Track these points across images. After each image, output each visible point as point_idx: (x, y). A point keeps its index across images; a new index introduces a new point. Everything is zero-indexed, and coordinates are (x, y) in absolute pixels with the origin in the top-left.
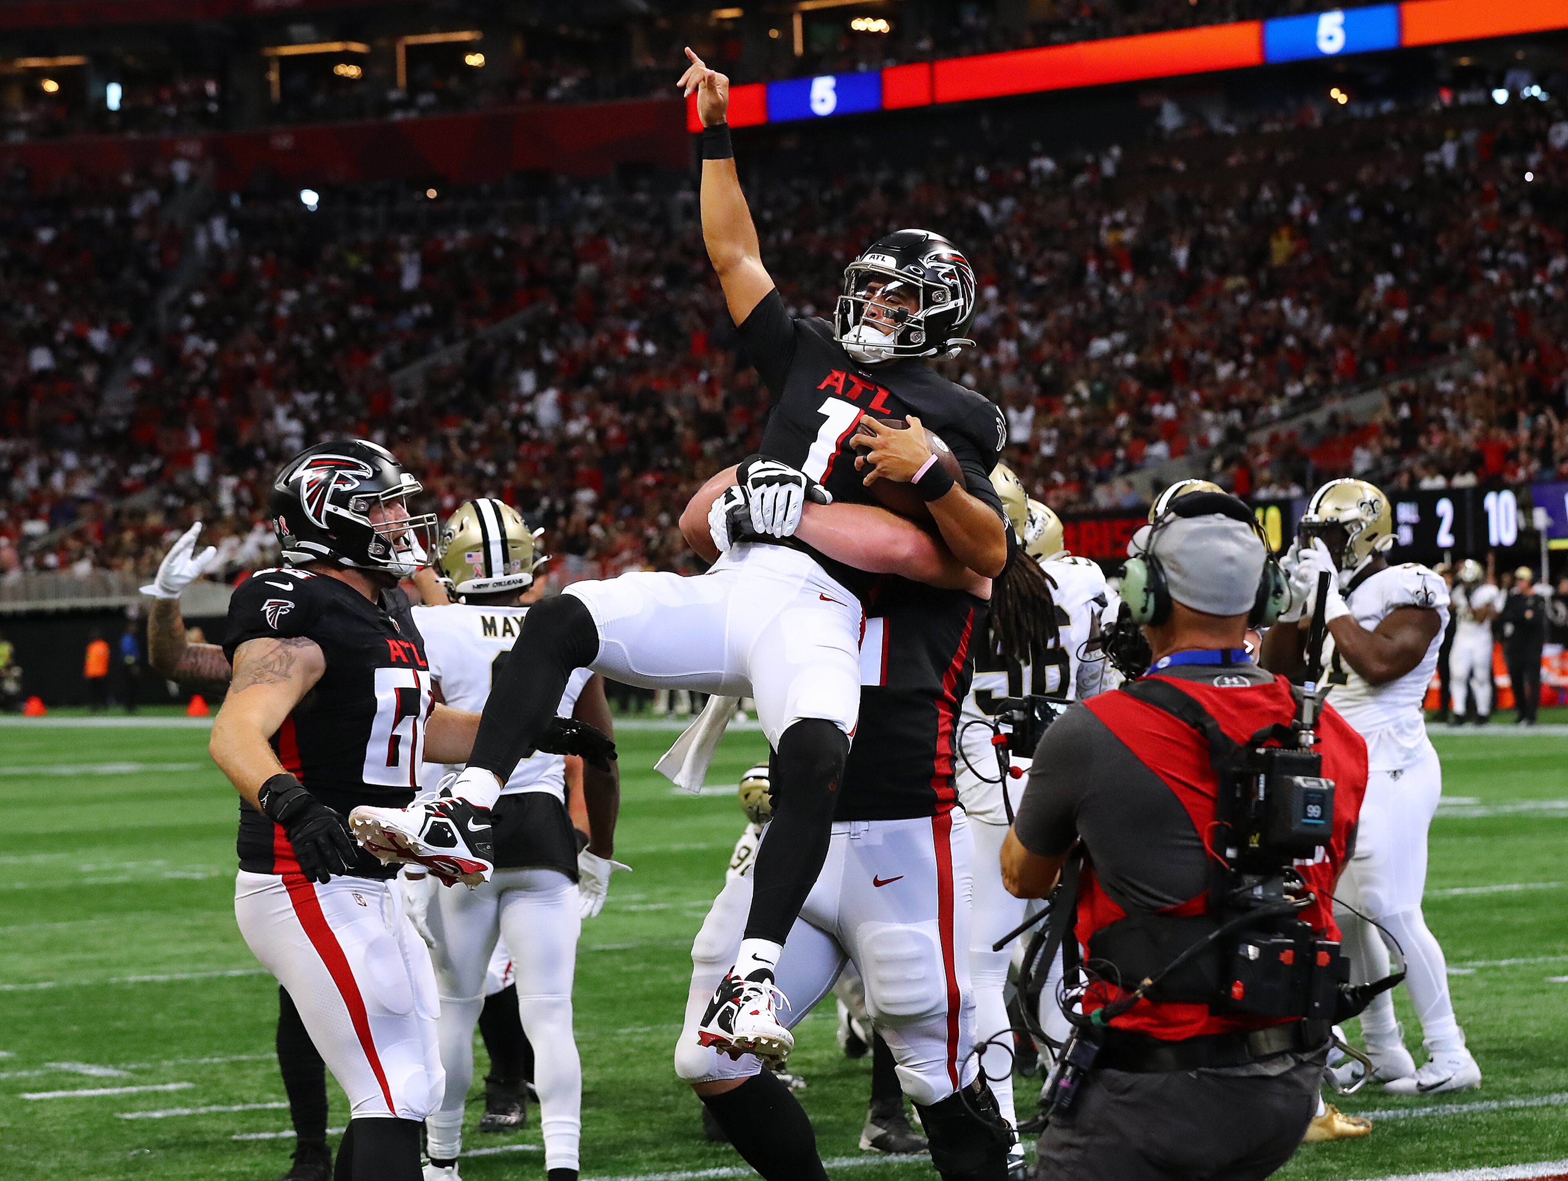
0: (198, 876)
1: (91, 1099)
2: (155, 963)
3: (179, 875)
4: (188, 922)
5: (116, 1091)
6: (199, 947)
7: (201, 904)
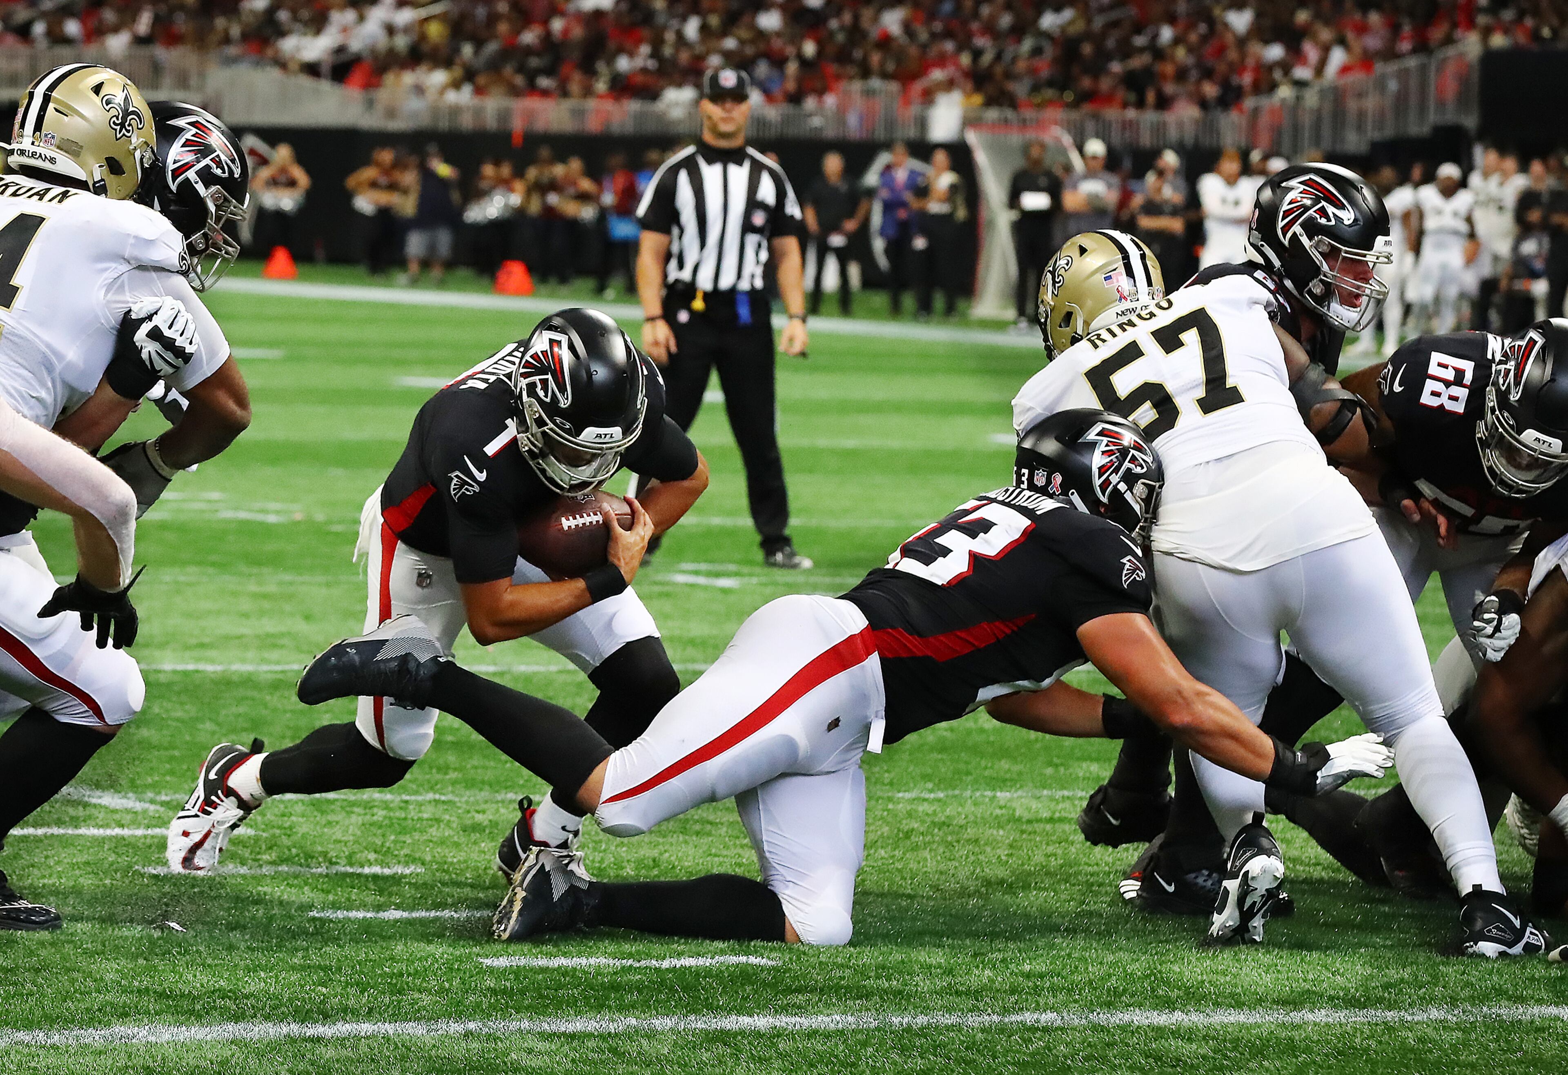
0: (272, 519)
1: (100, 842)
2: (202, 646)
3: (243, 515)
4: (253, 588)
5: (140, 832)
6: (269, 626)
7: (276, 561)
